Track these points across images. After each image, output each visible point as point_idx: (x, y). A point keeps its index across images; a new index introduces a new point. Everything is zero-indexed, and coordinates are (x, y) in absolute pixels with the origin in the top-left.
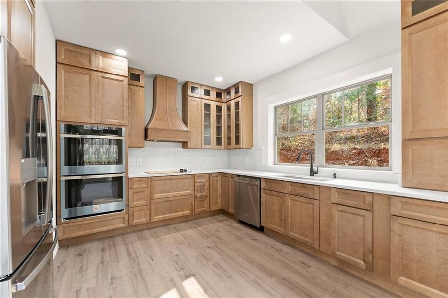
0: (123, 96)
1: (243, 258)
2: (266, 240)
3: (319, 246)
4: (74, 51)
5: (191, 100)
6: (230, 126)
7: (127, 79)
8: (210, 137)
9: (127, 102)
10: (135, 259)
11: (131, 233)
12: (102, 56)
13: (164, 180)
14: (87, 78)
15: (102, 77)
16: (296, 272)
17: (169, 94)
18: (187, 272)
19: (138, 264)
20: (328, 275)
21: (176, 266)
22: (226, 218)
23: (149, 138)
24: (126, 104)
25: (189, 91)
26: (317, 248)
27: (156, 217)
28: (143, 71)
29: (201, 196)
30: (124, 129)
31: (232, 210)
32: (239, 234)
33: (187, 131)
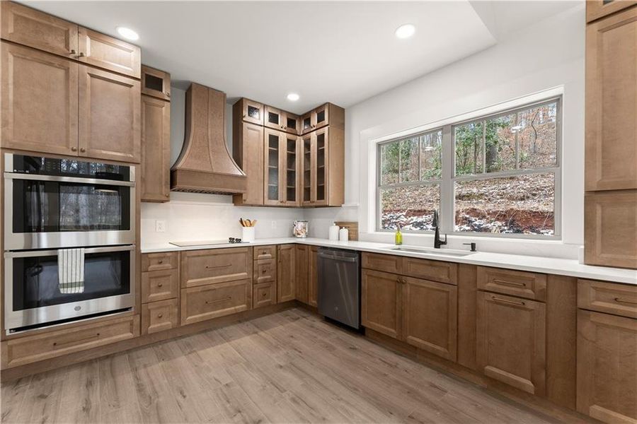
0: (132, 112)
1: (339, 382)
2: (370, 349)
3: (457, 357)
4: (33, 21)
5: (248, 128)
6: (309, 171)
7: (140, 82)
8: (277, 187)
9: (139, 124)
10: (150, 398)
11: (143, 347)
12: (92, 38)
13: (203, 256)
14: (61, 73)
15: (92, 76)
16: (426, 402)
17: (212, 115)
18: (247, 417)
19: (158, 408)
20: (476, 405)
21: (228, 405)
22: (303, 314)
23: (178, 186)
24: (137, 126)
25: (245, 113)
26: (455, 360)
27: (189, 318)
28: (167, 74)
29: (265, 281)
30: (132, 169)
31: (313, 302)
32: (327, 340)
33: (242, 177)
